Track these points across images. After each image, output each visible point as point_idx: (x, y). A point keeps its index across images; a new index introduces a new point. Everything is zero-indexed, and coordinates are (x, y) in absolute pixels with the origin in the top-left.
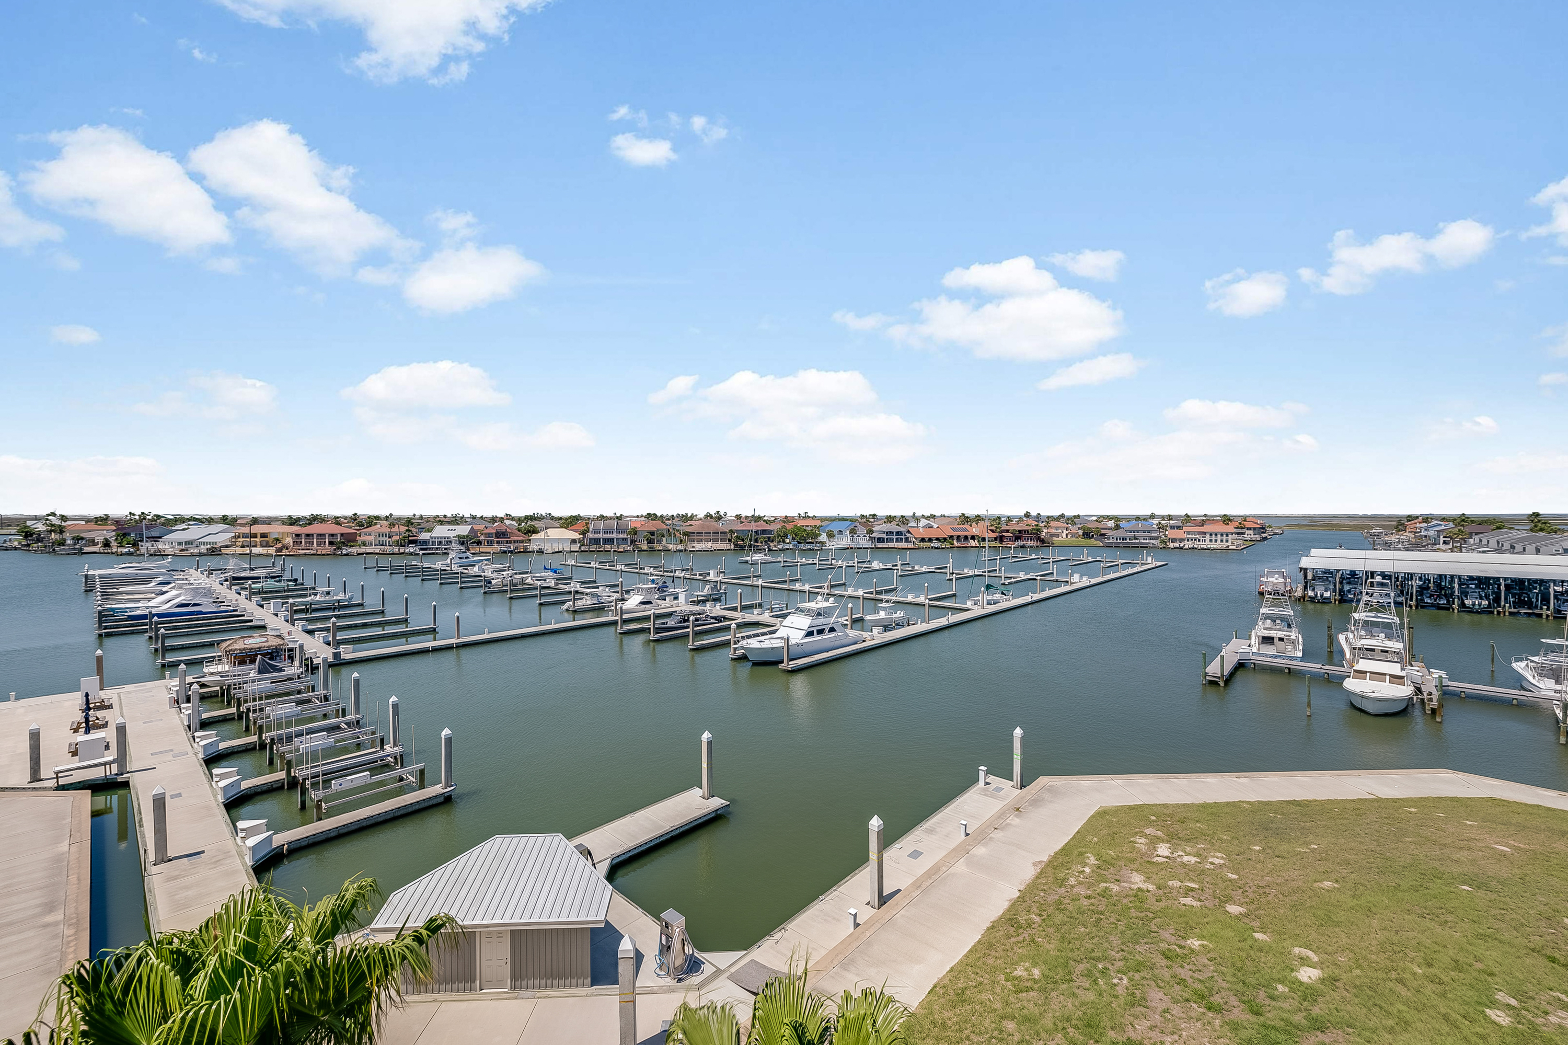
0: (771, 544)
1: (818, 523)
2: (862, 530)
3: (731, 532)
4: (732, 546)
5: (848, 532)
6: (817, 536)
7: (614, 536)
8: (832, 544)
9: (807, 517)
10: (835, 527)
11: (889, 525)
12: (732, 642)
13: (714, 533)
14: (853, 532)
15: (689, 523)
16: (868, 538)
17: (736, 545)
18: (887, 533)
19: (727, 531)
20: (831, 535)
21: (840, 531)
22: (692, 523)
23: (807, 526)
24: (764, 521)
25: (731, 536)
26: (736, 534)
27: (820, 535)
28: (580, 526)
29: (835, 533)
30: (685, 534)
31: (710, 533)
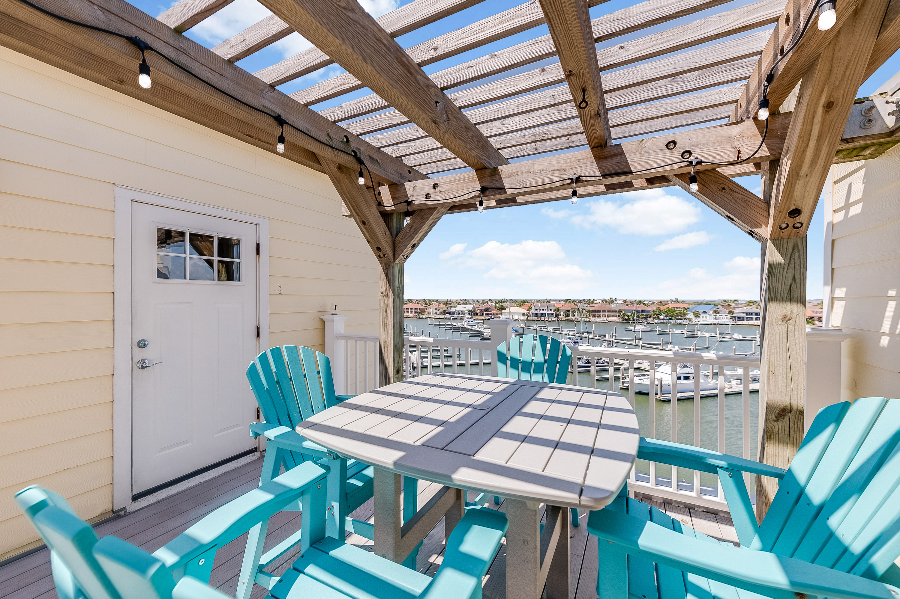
0: (649, 319)
1: (686, 306)
2: (724, 312)
3: (620, 311)
4: (620, 320)
5: (711, 312)
6: (685, 315)
7: (546, 312)
8: (698, 320)
9: (677, 301)
10: (700, 309)
11: (749, 308)
12: (621, 378)
13: (608, 311)
14: (715, 312)
15: (591, 305)
16: (729, 317)
17: (623, 320)
18: (747, 314)
19: (617, 310)
20: (697, 314)
21: (705, 312)
22: (594, 305)
23: (678, 308)
24: (644, 304)
25: (620, 314)
26: (623, 312)
27: (687, 314)
28: (527, 306)
29: (700, 313)
30: (589, 311)
31: (605, 311)
